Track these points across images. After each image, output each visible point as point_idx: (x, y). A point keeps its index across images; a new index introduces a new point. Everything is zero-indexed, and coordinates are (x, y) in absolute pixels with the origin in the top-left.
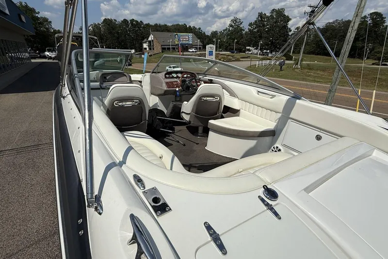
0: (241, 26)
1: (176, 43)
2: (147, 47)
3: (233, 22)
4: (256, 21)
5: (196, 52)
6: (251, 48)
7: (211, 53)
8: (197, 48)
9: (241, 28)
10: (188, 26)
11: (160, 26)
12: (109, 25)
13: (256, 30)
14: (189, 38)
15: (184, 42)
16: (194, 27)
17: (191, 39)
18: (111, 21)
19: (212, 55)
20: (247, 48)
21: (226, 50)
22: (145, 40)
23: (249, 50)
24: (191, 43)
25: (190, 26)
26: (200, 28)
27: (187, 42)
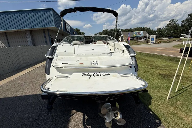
0: (177, 23)
1: (134, 36)
2: (120, 39)
3: (171, 22)
4: (186, 19)
5: (145, 40)
6: (184, 35)
7: (153, 39)
8: (146, 38)
9: (177, 24)
10: (143, 28)
11: (128, 29)
12: (105, 32)
13: (187, 24)
14: (141, 33)
15: (139, 35)
16: (146, 28)
17: (142, 33)
18: (106, 30)
19: (153, 40)
20: (181, 35)
21: (166, 37)
22: (120, 36)
23: (183, 36)
24: (142, 35)
25: (144, 28)
26: (150, 28)
27: (140, 35)
